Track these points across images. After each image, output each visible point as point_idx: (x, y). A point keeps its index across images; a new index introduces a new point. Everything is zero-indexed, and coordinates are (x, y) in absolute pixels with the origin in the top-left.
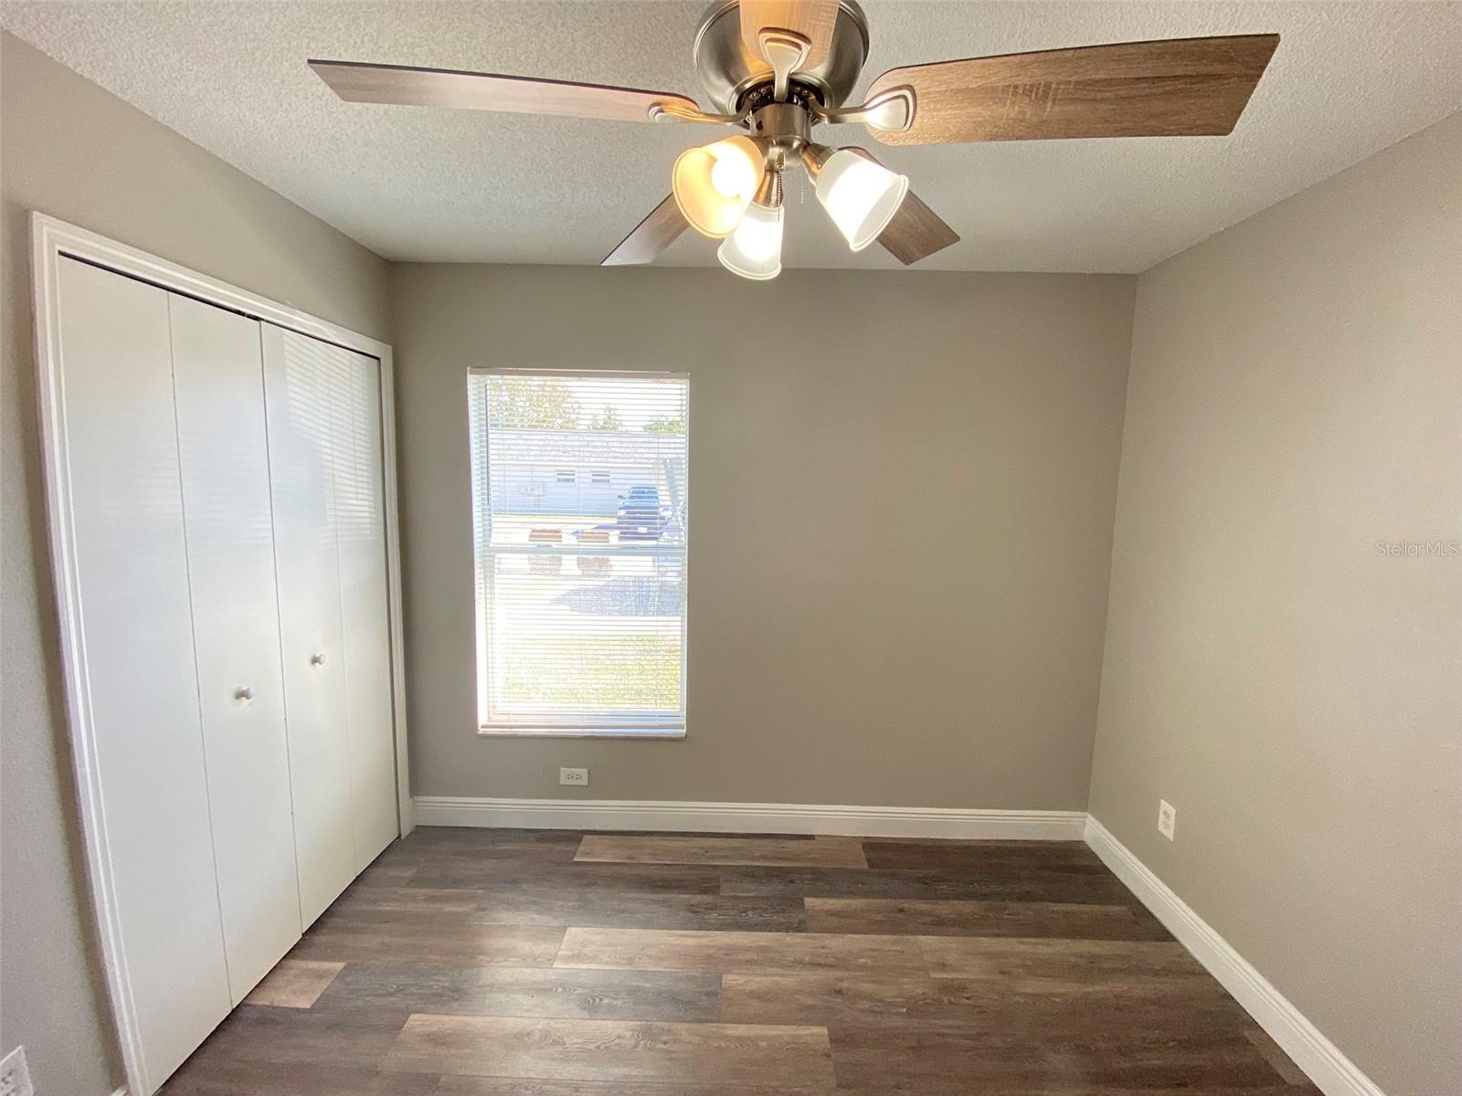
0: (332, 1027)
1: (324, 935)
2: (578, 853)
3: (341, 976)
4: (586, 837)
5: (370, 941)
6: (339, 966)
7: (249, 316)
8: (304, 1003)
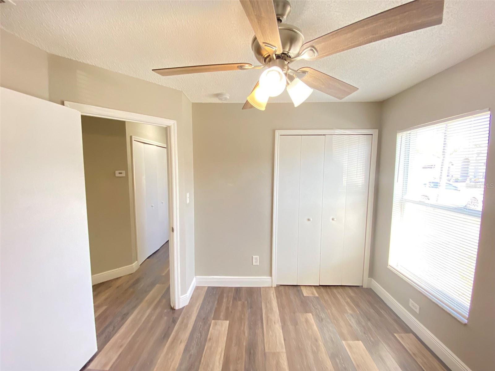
0: (302, 302)
1: (323, 289)
2: (400, 335)
3: (315, 297)
4: (411, 335)
5: (327, 297)
6: (317, 295)
7: (323, 135)
8: (305, 295)
